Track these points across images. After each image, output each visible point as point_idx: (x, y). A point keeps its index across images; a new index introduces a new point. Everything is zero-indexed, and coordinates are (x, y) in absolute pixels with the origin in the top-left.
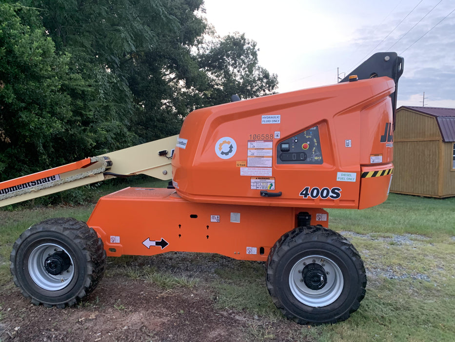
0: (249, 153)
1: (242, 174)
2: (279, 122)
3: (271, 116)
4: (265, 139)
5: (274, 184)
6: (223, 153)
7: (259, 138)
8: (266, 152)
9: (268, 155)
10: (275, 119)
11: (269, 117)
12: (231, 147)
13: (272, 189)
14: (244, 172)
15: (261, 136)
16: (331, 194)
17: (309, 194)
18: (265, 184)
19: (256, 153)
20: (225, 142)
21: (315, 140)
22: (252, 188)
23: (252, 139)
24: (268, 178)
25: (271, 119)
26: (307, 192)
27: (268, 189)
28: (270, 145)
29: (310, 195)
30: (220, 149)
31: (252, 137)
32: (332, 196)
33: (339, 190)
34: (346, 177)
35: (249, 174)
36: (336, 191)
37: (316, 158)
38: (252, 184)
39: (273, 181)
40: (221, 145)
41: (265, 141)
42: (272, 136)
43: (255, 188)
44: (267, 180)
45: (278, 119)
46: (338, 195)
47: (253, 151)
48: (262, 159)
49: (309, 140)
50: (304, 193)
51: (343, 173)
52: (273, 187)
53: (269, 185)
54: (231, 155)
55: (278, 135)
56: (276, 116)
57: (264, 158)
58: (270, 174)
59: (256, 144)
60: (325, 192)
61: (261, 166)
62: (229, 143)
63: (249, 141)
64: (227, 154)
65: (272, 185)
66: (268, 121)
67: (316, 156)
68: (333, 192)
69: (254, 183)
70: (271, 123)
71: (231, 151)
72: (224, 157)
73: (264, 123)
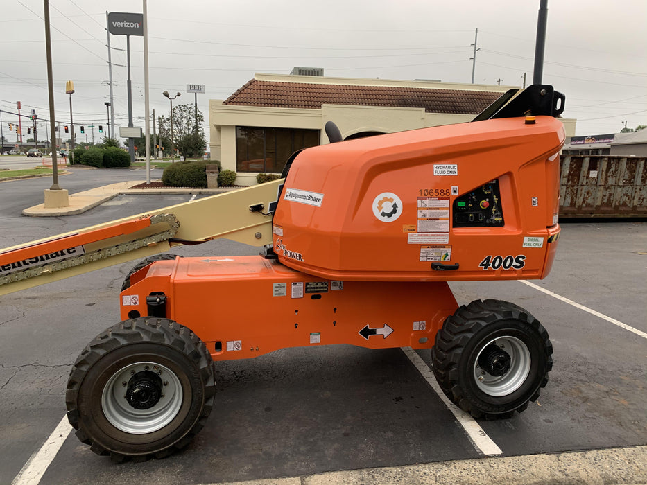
0: (420, 215)
1: (410, 241)
2: (456, 174)
3: (445, 165)
4: (439, 196)
5: (449, 254)
6: (384, 214)
7: (431, 194)
8: (441, 213)
9: (444, 216)
10: (451, 170)
11: (443, 167)
12: (395, 206)
13: (446, 259)
14: (413, 238)
15: (434, 192)
16: (514, 263)
17: (489, 265)
18: (438, 254)
19: (428, 213)
20: (385, 199)
21: (495, 196)
22: (421, 259)
23: (423, 195)
24: (443, 246)
25: (446, 170)
26: (488, 262)
27: (442, 259)
28: (446, 203)
29: (491, 266)
30: (380, 208)
31: (423, 193)
32: (515, 266)
33: (523, 257)
34: (532, 243)
35: (419, 242)
36: (521, 259)
37: (496, 219)
38: (422, 254)
39: (449, 250)
40: (380, 203)
41: (440, 198)
42: (448, 191)
43: (425, 259)
44: (442, 249)
45: (454, 170)
46: (522, 263)
47: (425, 211)
48: (437, 221)
49: (488, 196)
50: (485, 263)
51: (531, 238)
52: (449, 257)
53: (443, 254)
54: (395, 217)
55: (455, 191)
56: (452, 166)
57: (440, 221)
58: (447, 241)
59: (428, 202)
60: (509, 260)
61: (435, 231)
62: (391, 200)
63: (418, 198)
64: (390, 215)
65: (447, 255)
66: (444, 172)
67: (497, 216)
68: (517, 261)
69: (424, 253)
70: (446, 174)
71: (394, 211)
72: (386, 219)
73: (437, 174)
